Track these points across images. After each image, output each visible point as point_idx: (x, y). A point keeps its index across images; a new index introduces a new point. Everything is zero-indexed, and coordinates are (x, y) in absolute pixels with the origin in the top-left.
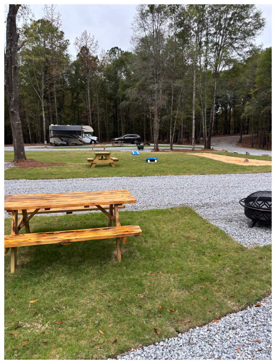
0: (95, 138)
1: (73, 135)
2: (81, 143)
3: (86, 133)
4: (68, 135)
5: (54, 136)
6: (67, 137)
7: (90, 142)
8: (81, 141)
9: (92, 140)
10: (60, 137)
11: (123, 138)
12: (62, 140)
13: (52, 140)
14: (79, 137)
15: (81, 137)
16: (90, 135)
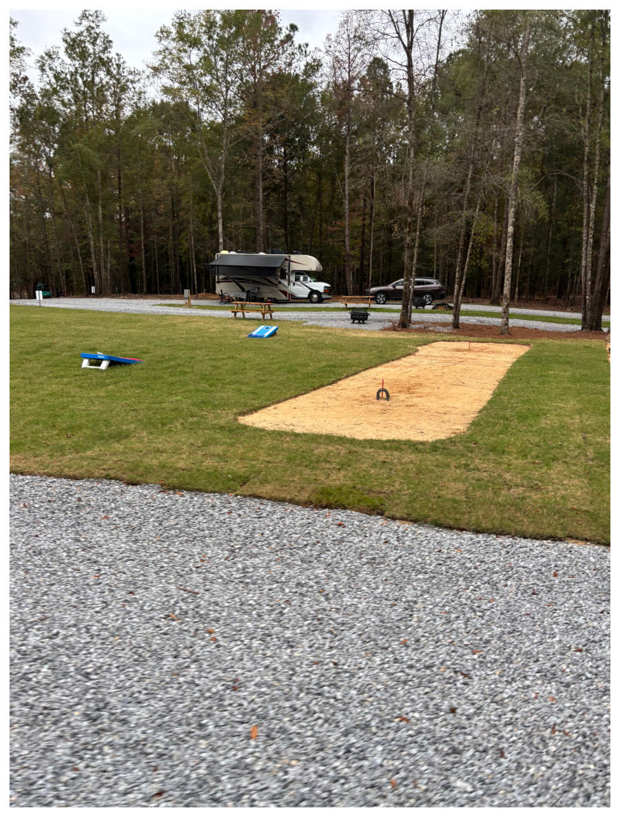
0: (320, 286)
1: (268, 278)
2: (284, 297)
3: (299, 273)
4: (256, 278)
5: (226, 280)
6: (254, 282)
8: (285, 293)
9: (313, 292)
12: (243, 290)
13: (220, 288)
14: (280, 283)
15: (285, 283)
16: (309, 279)
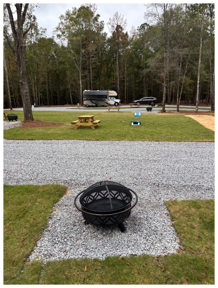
0: (118, 101)
2: (107, 105)
3: (111, 97)
4: (97, 99)
5: (87, 100)
6: (96, 100)
7: (114, 104)
8: (107, 103)
9: (116, 102)
10: (91, 100)
11: (141, 100)
12: (93, 103)
13: (85, 103)
14: (105, 100)
15: (107, 100)
16: (114, 98)
